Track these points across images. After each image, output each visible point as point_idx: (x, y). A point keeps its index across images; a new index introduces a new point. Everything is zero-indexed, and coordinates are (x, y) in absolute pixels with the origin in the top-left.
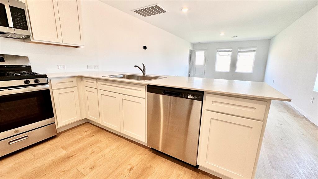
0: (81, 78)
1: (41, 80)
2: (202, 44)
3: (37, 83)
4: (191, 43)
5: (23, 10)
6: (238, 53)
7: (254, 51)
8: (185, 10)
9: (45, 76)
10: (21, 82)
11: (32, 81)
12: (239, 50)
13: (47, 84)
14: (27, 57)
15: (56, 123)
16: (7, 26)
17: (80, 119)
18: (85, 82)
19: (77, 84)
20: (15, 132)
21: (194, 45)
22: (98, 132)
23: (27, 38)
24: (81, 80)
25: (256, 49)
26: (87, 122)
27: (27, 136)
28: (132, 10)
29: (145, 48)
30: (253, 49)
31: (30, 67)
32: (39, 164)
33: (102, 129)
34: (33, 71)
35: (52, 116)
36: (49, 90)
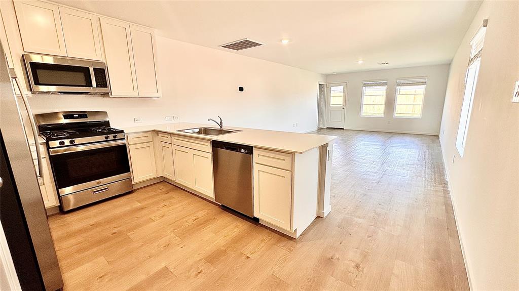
0: (156, 132)
1: (119, 136)
2: (338, 74)
3: (115, 139)
4: (322, 74)
5: (104, 70)
6: (397, 87)
7: (424, 83)
8: (285, 42)
9: (122, 132)
10: (102, 138)
11: (111, 137)
12: (398, 82)
13: (124, 139)
14: (106, 113)
15: (132, 178)
16: (91, 86)
17: (155, 176)
18: (161, 137)
19: (153, 140)
20: (99, 183)
21: (327, 76)
22: (173, 190)
23: (106, 95)
24: (156, 135)
25: (426, 80)
26: (163, 181)
27: (107, 188)
28: (219, 46)
29: (241, 89)
30: (422, 80)
31: (108, 122)
32: (118, 211)
33: (178, 188)
34: (111, 127)
35: (129, 171)
36: (125, 145)
